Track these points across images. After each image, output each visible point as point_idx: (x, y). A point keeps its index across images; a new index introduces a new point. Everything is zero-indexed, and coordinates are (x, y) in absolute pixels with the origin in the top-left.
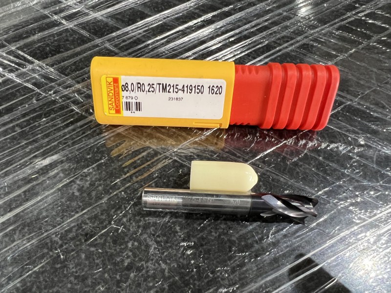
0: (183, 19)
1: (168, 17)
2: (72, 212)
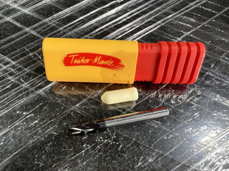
0: (83, 11)
1: (74, 10)
2: (9, 153)
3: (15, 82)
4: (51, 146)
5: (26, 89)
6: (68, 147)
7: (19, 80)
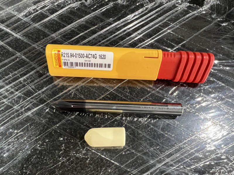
3: (8, 105)
4: (36, 158)
5: (17, 111)
6: (49, 159)
7: (11, 102)
